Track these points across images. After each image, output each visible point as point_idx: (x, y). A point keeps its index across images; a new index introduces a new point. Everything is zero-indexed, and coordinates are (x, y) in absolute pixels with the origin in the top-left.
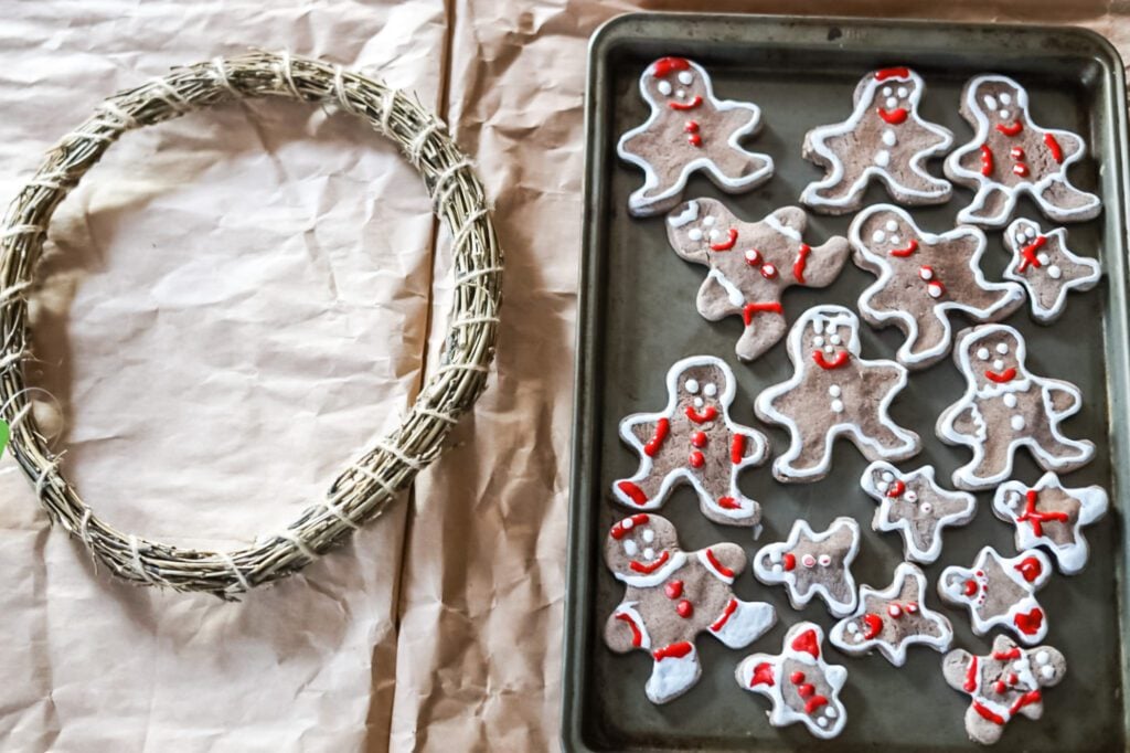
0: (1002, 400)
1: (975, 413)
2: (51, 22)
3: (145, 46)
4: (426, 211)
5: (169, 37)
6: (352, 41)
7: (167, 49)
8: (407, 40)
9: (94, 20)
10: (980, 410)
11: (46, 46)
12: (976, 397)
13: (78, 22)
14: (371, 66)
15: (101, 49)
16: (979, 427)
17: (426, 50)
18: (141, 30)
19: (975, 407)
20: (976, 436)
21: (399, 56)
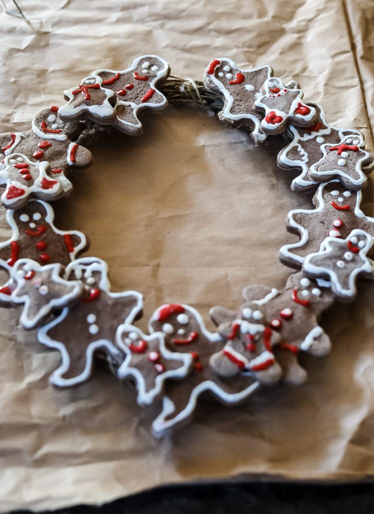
0: (316, 141)
1: (300, 149)
2: (110, 9)
3: (168, 17)
4: (356, 86)
5: (183, 11)
6: (289, 10)
7: (181, 18)
8: (322, 7)
9: (135, 6)
10: (303, 147)
11: (108, 21)
12: (299, 140)
13: (125, 8)
14: (303, 20)
15: (142, 21)
16: (303, 155)
17: (334, 11)
18: (165, 9)
19: (300, 146)
20: (302, 160)
21: (318, 15)
